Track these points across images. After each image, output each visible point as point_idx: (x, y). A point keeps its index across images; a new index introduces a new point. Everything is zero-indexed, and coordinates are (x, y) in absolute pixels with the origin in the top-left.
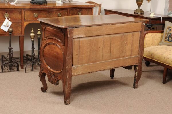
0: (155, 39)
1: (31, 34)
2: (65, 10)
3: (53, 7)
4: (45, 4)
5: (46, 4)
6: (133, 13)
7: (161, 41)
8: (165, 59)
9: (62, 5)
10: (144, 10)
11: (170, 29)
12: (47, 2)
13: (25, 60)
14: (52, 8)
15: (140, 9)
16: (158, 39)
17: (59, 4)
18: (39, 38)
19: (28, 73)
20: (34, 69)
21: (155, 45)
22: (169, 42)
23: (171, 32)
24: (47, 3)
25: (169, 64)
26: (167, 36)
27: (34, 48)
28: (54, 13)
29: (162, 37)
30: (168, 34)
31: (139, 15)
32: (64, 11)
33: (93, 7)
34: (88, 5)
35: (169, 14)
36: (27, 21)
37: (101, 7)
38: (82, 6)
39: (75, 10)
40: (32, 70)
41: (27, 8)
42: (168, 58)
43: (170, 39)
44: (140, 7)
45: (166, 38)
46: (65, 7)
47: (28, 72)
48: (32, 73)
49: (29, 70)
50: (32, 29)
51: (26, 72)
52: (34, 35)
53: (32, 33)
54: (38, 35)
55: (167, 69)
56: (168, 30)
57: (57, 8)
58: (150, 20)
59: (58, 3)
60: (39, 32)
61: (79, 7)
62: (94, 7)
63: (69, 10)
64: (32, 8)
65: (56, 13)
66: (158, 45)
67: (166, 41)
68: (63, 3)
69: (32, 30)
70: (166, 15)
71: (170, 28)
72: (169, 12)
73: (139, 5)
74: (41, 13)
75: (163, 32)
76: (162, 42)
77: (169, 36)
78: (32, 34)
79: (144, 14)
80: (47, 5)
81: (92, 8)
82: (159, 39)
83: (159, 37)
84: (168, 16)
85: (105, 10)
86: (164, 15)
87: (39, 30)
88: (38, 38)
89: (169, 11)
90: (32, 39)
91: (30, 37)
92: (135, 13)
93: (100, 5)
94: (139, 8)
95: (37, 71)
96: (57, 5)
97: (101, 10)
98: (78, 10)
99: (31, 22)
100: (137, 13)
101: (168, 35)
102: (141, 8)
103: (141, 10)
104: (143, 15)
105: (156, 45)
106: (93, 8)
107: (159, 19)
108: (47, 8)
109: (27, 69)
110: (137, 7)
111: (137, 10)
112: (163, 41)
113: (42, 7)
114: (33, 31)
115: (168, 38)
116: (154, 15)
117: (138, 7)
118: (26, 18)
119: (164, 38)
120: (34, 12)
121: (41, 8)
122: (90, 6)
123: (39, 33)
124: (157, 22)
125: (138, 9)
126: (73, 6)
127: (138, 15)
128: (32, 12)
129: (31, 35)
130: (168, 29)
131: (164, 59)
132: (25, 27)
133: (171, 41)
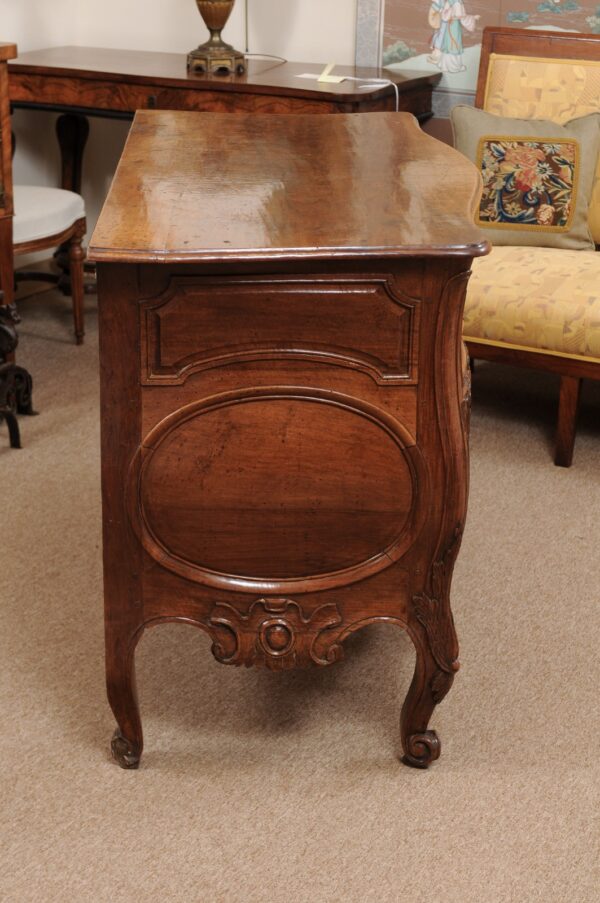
8: (574, 328)
11: (500, 148)
15: (222, 44)
22: (507, 224)
23: (508, 168)
26: (486, 191)
30: (493, 179)
35: (393, 60)
43: (509, 207)
44: (219, 31)
45: (485, 203)
56: (489, 161)
67: (487, 219)
71: (497, 143)
72: (393, 49)
73: (215, 19)
77: (504, 191)
79: (248, 71)
86: (356, 68)
94: (216, 38)
101: (499, 185)
103: (229, 49)
104: (247, 75)
110: (202, 35)
111: (203, 48)
115: (502, 205)
116: (336, 72)
117: (211, 31)
125: (210, 43)
127: (227, 80)
130: (487, 153)
133: (520, 219)
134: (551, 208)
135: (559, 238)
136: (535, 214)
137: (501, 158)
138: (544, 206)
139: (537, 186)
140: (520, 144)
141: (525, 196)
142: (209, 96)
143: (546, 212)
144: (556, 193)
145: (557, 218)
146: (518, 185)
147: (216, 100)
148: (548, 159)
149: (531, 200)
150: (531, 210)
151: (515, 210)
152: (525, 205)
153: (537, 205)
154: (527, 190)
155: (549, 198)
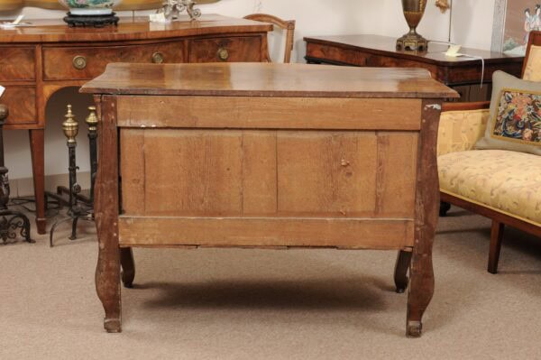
0: (463, 128)
1: (66, 124)
2: (175, 45)
3: (136, 34)
4: (113, 27)
5: (116, 25)
6: (393, 49)
7: (482, 134)
8: (494, 193)
9: (168, 28)
10: (427, 38)
11: (510, 95)
12: (118, 19)
13: (55, 206)
14: (132, 37)
15: (416, 34)
16: (471, 129)
17: (157, 23)
18: (92, 134)
19: (59, 248)
20: (78, 235)
21: (463, 148)
22: (507, 138)
23: (511, 107)
24: (119, 22)
25: (508, 210)
26: (499, 119)
27: (78, 168)
28: (141, 54)
29: (484, 122)
30: (503, 112)
31: (412, 54)
32: (170, 46)
33: (266, 33)
34: (250, 27)
35: (508, 48)
36: (53, 81)
37: (293, 29)
38: (231, 30)
39: (206, 42)
40: (74, 237)
41: (51, 40)
42: (504, 192)
43: (508, 129)
44: (415, 28)
45: (497, 125)
46: (176, 34)
47: (61, 245)
48: (71, 247)
49: (61, 238)
50: (69, 106)
51: (52, 246)
52: (77, 126)
53: (69, 120)
54: (91, 125)
55: (502, 225)
56: (503, 102)
57: (149, 37)
58: (446, 69)
59: (154, 20)
60: (92, 114)
61: (219, 34)
62: (269, 33)
63: (186, 42)
64: (67, 40)
65: (145, 53)
66: (473, 148)
67: (497, 134)
68: (169, 21)
69: (70, 111)
70: (497, 53)
71: (509, 92)
72: (508, 42)
73: (413, 21)
74: (97, 56)
75: (487, 106)
76: (486, 140)
77: (507, 119)
78: (69, 124)
79: (429, 50)
80: (119, 28)
81: (263, 35)
82: (477, 130)
83: (475, 125)
84: (504, 54)
85: (305, 39)
86: (491, 52)
87: (91, 108)
88: (89, 135)
89: (506, 38)
90: (68, 137)
91: (65, 131)
92: (399, 47)
93: (290, 26)
94: (413, 31)
95: (88, 241)
96: (152, 28)
97: (295, 40)
98: (217, 41)
99: (65, 85)
100: (408, 48)
101: (505, 116)
102: (419, 30)
103: (419, 37)
104: (426, 52)
105: (466, 149)
106: (266, 36)
107: (477, 64)
108: (116, 38)
109: (55, 235)
110: (406, 29)
111: (405, 37)
112: (488, 134)
113: (99, 34)
114: (72, 113)
115: (505, 127)
116: (458, 52)
117: (411, 27)
118: (50, 73)
119: (490, 125)
120: (74, 53)
121: (95, 40)
122: (254, 30)
123: (92, 118)
124: (470, 73)
125: (410, 34)
126: (202, 29)
127: (409, 53)
128: (68, 52)
129: (65, 126)
130: (503, 97)
131: (492, 194)
132: (46, 100)
133: (513, 136)
134: (531, 131)
135: (535, 149)
136: (521, 134)
137: (509, 101)
138: (527, 130)
139: (524, 118)
140: (521, 94)
141: (518, 123)
142: (389, 59)
143: (528, 133)
144: (534, 123)
145: (534, 137)
146: (515, 116)
147: (392, 62)
148: (533, 103)
149: (520, 125)
150: (520, 131)
151: (511, 130)
152: (517, 128)
153: (523, 129)
154: (519, 120)
155: (530, 125)
